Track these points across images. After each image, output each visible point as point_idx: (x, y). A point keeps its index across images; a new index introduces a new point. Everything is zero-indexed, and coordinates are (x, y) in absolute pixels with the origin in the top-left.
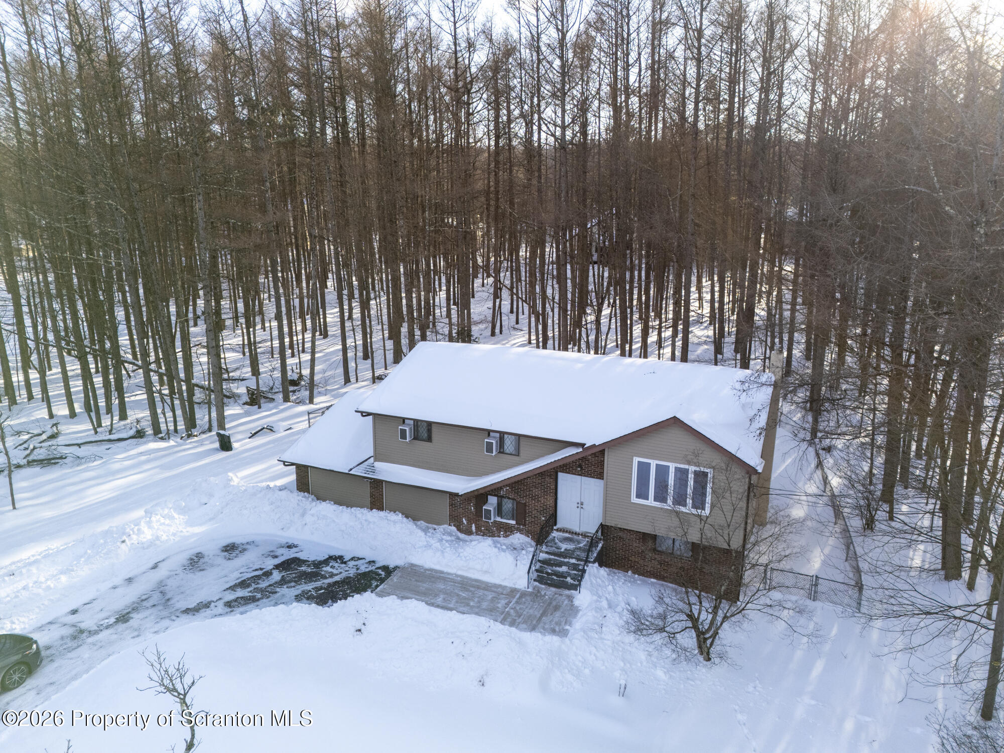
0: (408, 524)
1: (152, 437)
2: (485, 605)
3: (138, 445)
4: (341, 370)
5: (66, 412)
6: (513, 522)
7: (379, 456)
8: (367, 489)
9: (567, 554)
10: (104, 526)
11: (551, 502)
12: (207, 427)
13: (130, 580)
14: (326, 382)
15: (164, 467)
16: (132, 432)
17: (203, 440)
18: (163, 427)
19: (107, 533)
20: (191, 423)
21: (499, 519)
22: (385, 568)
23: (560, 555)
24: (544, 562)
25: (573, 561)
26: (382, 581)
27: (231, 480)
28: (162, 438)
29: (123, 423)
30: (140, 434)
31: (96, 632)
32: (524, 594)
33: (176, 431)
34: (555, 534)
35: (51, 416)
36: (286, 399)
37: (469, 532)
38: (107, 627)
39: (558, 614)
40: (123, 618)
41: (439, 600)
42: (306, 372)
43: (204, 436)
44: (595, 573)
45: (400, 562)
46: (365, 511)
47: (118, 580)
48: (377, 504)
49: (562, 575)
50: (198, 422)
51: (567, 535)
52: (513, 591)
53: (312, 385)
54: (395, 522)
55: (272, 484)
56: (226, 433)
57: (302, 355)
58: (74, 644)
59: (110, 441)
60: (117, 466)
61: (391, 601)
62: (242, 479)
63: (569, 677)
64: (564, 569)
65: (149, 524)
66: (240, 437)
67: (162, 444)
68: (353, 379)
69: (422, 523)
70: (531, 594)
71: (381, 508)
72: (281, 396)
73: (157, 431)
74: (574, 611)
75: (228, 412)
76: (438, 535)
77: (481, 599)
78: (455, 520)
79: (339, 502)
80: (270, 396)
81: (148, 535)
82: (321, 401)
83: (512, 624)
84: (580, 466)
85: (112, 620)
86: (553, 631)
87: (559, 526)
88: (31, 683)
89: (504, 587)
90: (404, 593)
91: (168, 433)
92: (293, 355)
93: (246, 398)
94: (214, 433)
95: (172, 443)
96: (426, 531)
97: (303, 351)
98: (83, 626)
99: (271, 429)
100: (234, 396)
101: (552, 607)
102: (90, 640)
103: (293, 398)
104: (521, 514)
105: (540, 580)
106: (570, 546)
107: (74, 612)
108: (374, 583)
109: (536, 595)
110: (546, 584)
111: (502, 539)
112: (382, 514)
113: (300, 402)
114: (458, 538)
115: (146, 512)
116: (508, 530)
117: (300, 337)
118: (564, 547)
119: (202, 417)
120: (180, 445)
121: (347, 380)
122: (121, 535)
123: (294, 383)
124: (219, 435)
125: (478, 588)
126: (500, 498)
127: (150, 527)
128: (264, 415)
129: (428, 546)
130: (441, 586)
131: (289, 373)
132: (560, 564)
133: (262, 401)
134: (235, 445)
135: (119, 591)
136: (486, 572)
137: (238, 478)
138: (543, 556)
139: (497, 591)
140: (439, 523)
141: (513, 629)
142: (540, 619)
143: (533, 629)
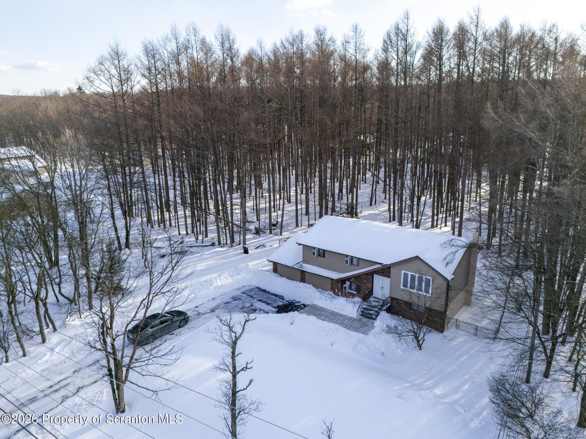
0: (315, 289)
1: (218, 246)
2: (339, 321)
3: (213, 249)
4: (295, 220)
5: (185, 233)
6: (355, 293)
7: (304, 261)
8: (299, 274)
9: (374, 307)
10: (204, 279)
11: (370, 286)
12: (238, 243)
13: (214, 299)
14: (288, 225)
15: (222, 258)
16: (210, 243)
17: (237, 248)
18: (222, 242)
19: (206, 281)
20: (232, 241)
21: (350, 291)
22: (304, 305)
23: (372, 307)
24: (365, 309)
25: (376, 309)
26: (302, 309)
27: (249, 266)
28: (221, 247)
29: (206, 239)
30: (213, 244)
31: (204, 314)
32: (355, 319)
33: (226, 244)
34: (371, 299)
35: (179, 234)
36: (271, 233)
37: (338, 295)
38: (208, 313)
39: (366, 328)
40: (213, 311)
41: (322, 318)
42: (280, 220)
43: (237, 247)
44: (384, 314)
45: (309, 303)
46: (298, 282)
47: (210, 298)
48: (303, 280)
49: (371, 314)
50: (235, 240)
51: (376, 300)
52: (351, 318)
53: (282, 227)
54: (309, 288)
55: (264, 269)
56: (247, 246)
57: (278, 212)
58: (198, 317)
59: (202, 246)
60: (205, 256)
61: (304, 316)
62: (252, 265)
63: (364, 347)
64: (372, 312)
65: (220, 279)
66: (251, 248)
67: (222, 249)
68: (300, 225)
69: (320, 290)
70: (357, 320)
71: (304, 282)
72: (268, 231)
73: (220, 243)
74: (373, 327)
75: (247, 237)
76: (325, 295)
77: (339, 319)
78: (333, 289)
79: (288, 278)
80: (264, 230)
81: (219, 284)
82: (285, 234)
83: (348, 328)
84: (382, 272)
85: (209, 311)
86: (363, 333)
87: (373, 296)
88: (186, 326)
89: (348, 317)
90: (309, 313)
91: (224, 244)
92: (275, 212)
93: (254, 231)
94: (241, 246)
95: (225, 249)
96: (321, 292)
97: (279, 210)
98: (200, 312)
99: (264, 246)
100: (250, 230)
101: (365, 325)
102: (203, 316)
103: (273, 232)
104: (358, 290)
105: (362, 315)
106: (376, 304)
107: (197, 307)
108: (299, 309)
109: (360, 320)
110: (364, 317)
111: (351, 299)
112: (304, 284)
113: (276, 234)
114: (333, 297)
115: (218, 275)
116: (353, 296)
117: (278, 202)
118: (374, 304)
119: (237, 238)
120: (228, 250)
121: (297, 225)
122: (210, 282)
123: (274, 225)
124: (244, 247)
125: (338, 315)
126: (351, 282)
127: (220, 281)
128: (261, 239)
129: (321, 298)
130: (324, 313)
131: (273, 220)
132: (371, 310)
133: (261, 233)
134: (250, 252)
135: (211, 302)
136: (342, 310)
137: (251, 264)
138: (365, 306)
139: (345, 317)
140: (327, 290)
141: (347, 330)
142: (359, 328)
143: (356, 331)
